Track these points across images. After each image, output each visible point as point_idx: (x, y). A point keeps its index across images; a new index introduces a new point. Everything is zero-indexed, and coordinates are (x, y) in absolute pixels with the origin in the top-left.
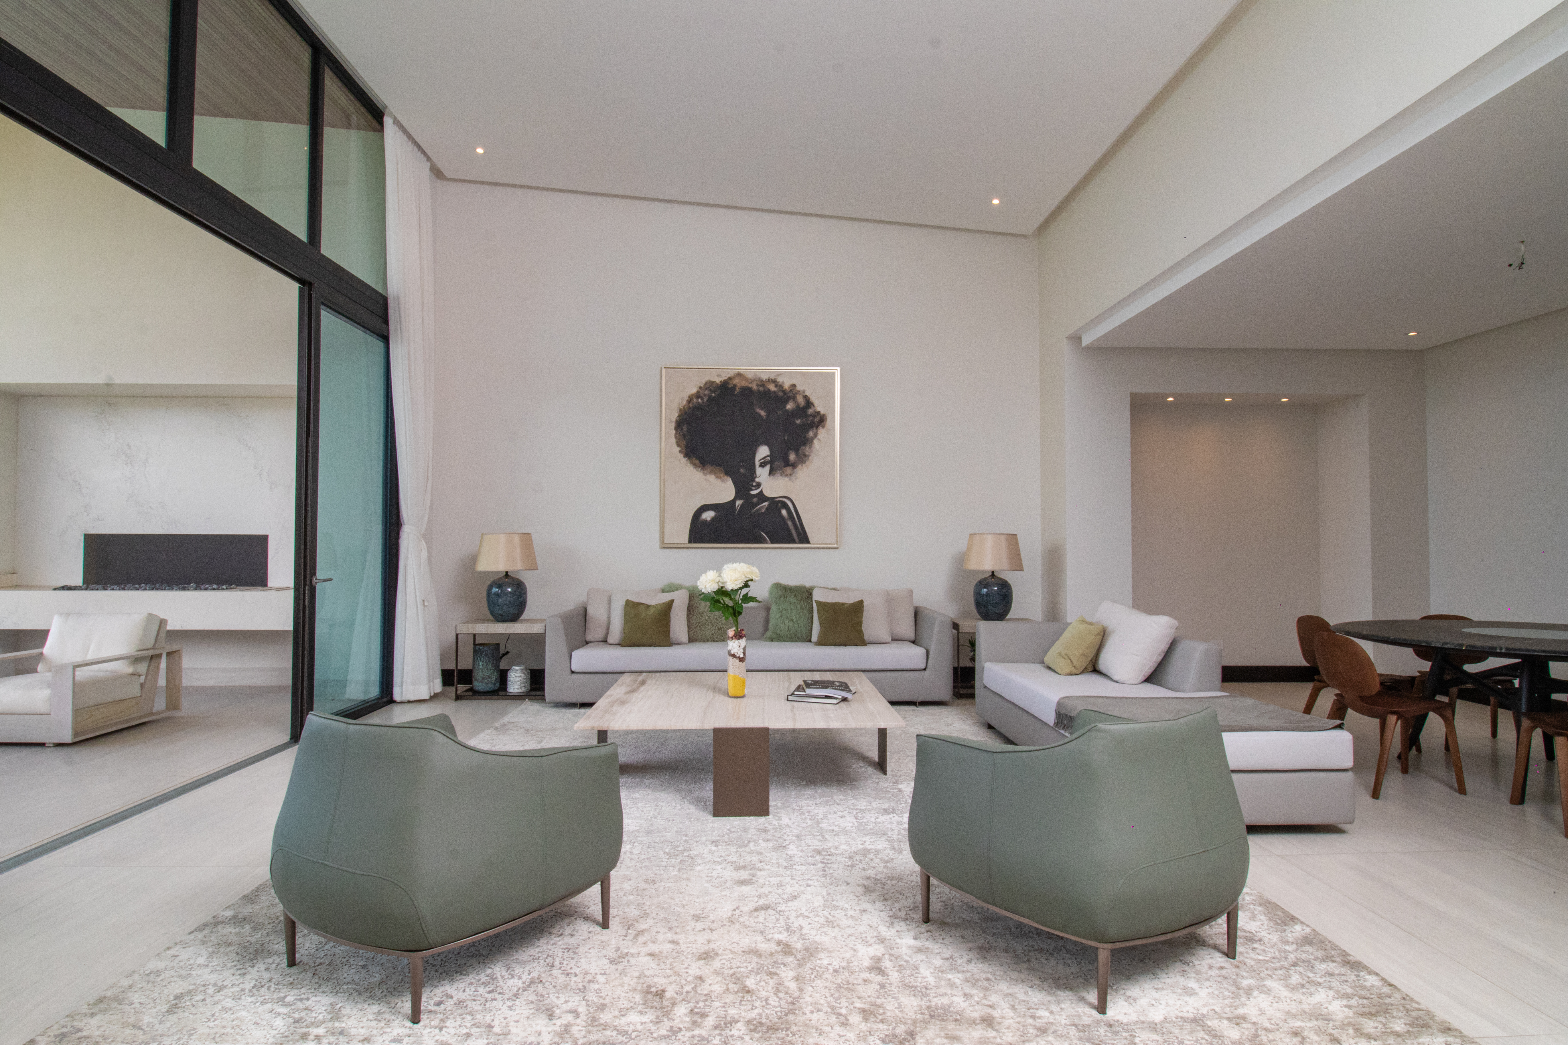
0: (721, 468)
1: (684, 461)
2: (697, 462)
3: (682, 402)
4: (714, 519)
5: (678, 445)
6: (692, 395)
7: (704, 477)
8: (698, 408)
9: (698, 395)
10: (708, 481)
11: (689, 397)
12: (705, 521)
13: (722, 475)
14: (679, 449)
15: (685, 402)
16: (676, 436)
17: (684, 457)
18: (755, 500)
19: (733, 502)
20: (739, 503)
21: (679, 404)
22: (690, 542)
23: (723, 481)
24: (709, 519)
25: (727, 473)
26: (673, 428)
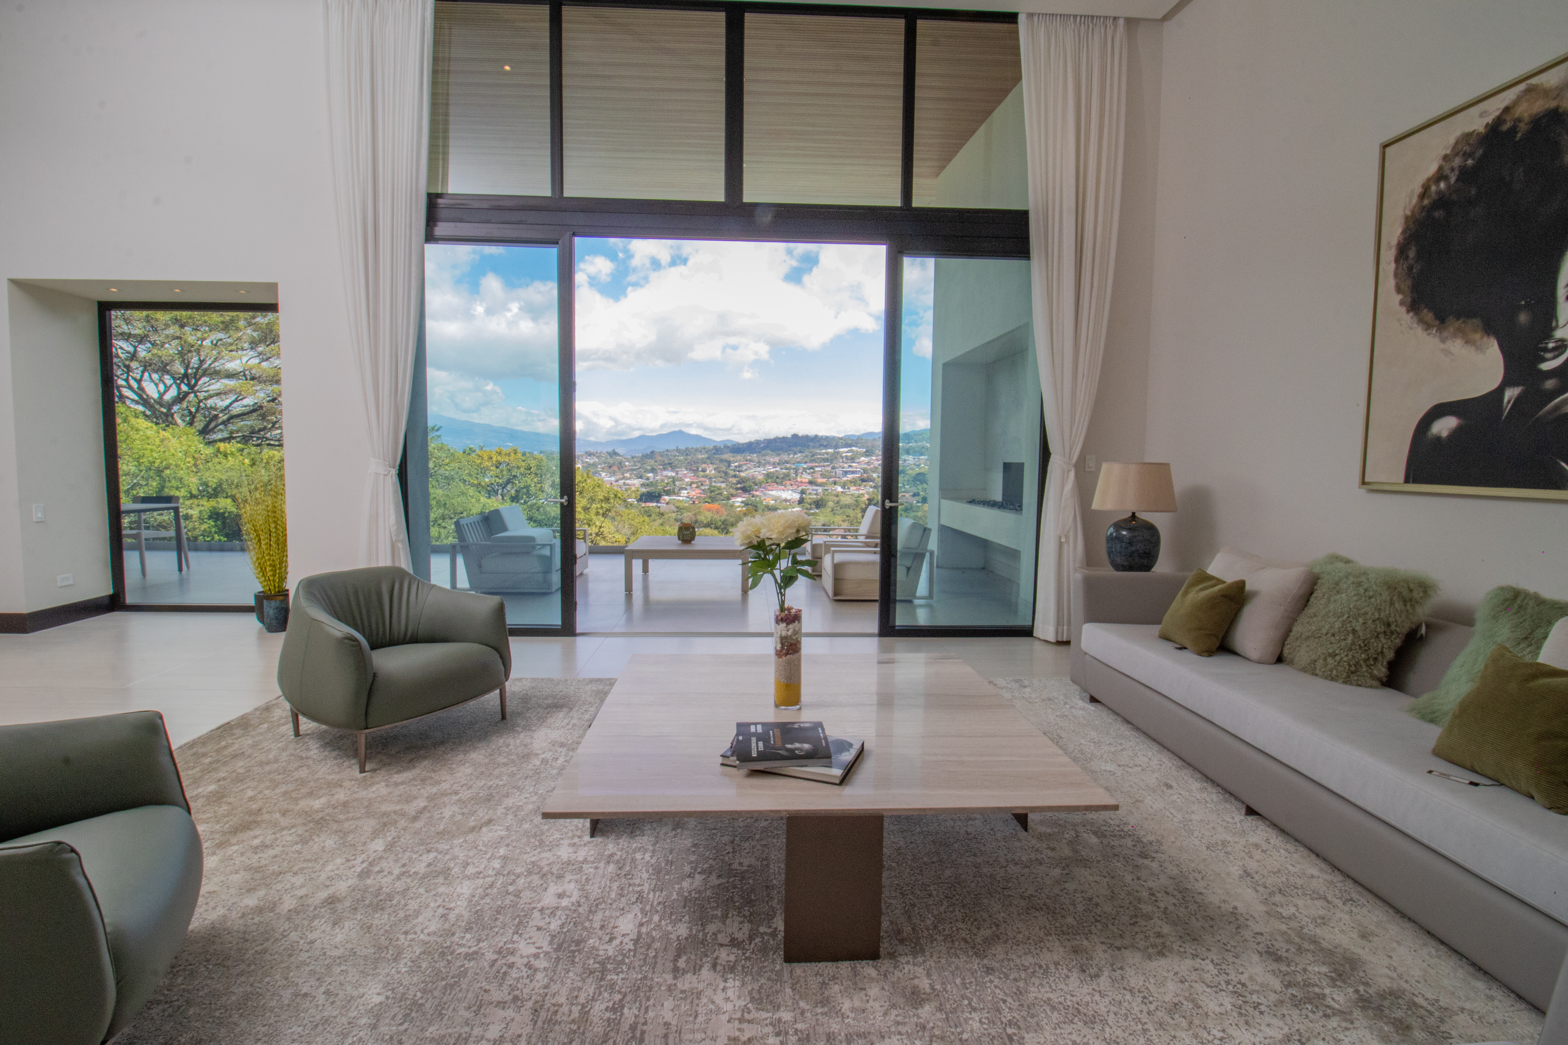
0: (1477, 322)
1: (1407, 318)
2: (1429, 316)
3: (1410, 201)
4: (1455, 434)
5: (1399, 290)
6: (1429, 180)
7: (1442, 346)
8: (1441, 202)
9: (1440, 176)
10: (1447, 352)
11: (1423, 186)
12: (1438, 438)
13: (1477, 336)
14: (1400, 297)
15: (1415, 200)
16: (1396, 275)
17: (1408, 311)
18: (1550, 384)
19: (1499, 392)
20: (1511, 394)
21: (1405, 209)
22: (1407, 481)
23: (1480, 349)
24: (1445, 434)
25: (1489, 329)
26: (1393, 259)
